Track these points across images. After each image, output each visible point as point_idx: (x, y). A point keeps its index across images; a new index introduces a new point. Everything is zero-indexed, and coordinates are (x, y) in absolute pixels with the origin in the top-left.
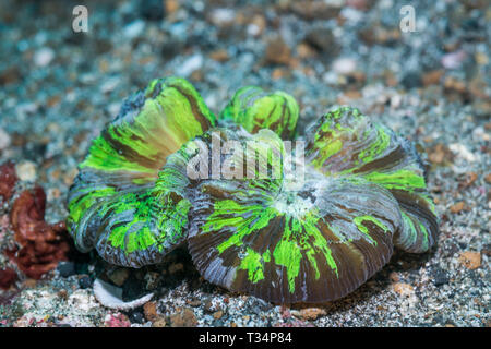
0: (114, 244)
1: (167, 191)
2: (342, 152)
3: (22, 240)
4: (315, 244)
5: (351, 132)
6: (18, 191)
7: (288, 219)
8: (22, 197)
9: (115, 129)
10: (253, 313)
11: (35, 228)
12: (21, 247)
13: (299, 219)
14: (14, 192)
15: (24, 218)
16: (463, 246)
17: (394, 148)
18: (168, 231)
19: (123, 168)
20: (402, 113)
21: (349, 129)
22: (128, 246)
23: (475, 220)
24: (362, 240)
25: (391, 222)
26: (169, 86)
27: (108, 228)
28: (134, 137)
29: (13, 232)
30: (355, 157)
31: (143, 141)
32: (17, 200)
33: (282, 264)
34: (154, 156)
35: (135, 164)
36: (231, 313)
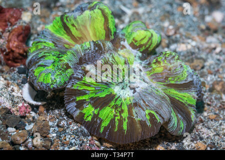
0: (35, 74)
1: (66, 61)
2: (162, 73)
3: (9, 48)
4: (122, 115)
5: (170, 66)
6: (18, 24)
7: (116, 97)
8: (18, 28)
9: (67, 17)
10: (78, 135)
11: (17, 45)
12: (7, 51)
13: (123, 99)
14: (16, 24)
15: (14, 38)
16: (201, 139)
17: (187, 82)
18: (58, 80)
19: (62, 37)
20: (218, 57)
21: (169, 64)
22: (40, 78)
23: (217, 127)
24: (145, 122)
25: (163, 118)
26: (99, 8)
27: (37, 65)
28: (73, 25)
29: (6, 42)
30: (167, 78)
31: (76, 29)
32: (15, 28)
33: (102, 118)
34: (79, 38)
35: (69, 37)
36: (67, 131)
